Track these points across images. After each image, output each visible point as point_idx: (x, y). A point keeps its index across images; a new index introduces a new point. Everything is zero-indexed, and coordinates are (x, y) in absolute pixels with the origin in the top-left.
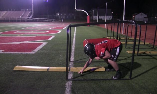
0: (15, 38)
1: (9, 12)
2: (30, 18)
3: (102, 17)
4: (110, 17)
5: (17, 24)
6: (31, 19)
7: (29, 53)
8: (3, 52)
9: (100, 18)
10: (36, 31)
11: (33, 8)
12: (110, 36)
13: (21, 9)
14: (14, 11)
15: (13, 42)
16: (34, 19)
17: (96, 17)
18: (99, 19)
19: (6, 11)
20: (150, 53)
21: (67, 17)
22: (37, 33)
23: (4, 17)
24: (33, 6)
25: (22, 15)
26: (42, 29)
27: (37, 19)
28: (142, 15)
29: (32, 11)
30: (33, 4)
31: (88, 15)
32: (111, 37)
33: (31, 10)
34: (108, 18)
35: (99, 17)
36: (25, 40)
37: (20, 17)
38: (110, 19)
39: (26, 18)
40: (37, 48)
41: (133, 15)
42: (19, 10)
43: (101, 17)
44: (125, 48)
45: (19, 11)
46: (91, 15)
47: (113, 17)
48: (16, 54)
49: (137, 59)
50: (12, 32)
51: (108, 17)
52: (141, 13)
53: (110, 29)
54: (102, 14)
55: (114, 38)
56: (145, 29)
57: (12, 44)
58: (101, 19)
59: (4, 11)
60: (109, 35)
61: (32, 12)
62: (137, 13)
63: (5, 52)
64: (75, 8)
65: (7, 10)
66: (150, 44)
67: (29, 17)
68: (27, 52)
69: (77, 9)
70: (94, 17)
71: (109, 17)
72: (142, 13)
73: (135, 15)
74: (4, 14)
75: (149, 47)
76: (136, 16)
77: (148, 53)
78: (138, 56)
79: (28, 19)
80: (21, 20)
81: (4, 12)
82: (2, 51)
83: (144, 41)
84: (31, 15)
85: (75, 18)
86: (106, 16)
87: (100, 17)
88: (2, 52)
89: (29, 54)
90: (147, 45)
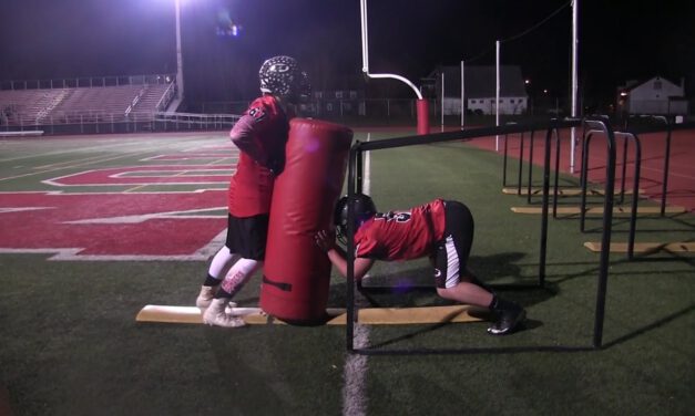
0: (118, 200)
1: (78, 92)
2: (171, 112)
3: (482, 102)
4: (516, 100)
5: (113, 140)
6: (174, 117)
7: (185, 258)
8: (80, 257)
9: (472, 106)
10: (202, 171)
11: (180, 70)
12: (517, 182)
13: (130, 78)
14: (101, 85)
15: (115, 215)
16: (186, 118)
17: (456, 101)
18: (468, 112)
19: (70, 86)
20: (684, 247)
21: (330, 107)
22: (205, 179)
23: (61, 113)
24: (180, 63)
25: (135, 101)
26: (226, 161)
27: (198, 118)
28: (658, 86)
29: (175, 82)
30: (179, 56)
31: (420, 97)
32: (520, 187)
33: (173, 79)
34: (510, 105)
35: (470, 101)
36: (159, 207)
37: (128, 110)
38: (515, 110)
39: (152, 114)
40: (213, 237)
41: (620, 88)
42: (124, 82)
43: (478, 101)
44: (579, 231)
45: (120, 84)
46: (431, 96)
47: (529, 101)
48: (133, 261)
49: (626, 273)
50: (102, 177)
51: (507, 100)
52: (654, 80)
53: (514, 154)
54: (481, 88)
55: (532, 192)
56: (663, 153)
57: (110, 225)
58: (479, 112)
59: (58, 85)
60: (512, 178)
61: (176, 89)
62: (635, 82)
63: (91, 254)
64: (365, 68)
65: (72, 85)
66: (686, 212)
67: (166, 109)
68: (178, 254)
69: (371, 72)
70: (448, 104)
71: (512, 102)
72: (661, 80)
73: (626, 91)
74: (59, 100)
75: (683, 227)
76: (632, 92)
77: (675, 247)
78: (630, 264)
79: (162, 117)
80: (131, 124)
81: (57, 91)
82: (76, 250)
83: (659, 201)
84: (171, 101)
85: (362, 110)
86: (500, 95)
87: (474, 102)
88: (78, 254)
89: (187, 262)
90: (672, 217)
